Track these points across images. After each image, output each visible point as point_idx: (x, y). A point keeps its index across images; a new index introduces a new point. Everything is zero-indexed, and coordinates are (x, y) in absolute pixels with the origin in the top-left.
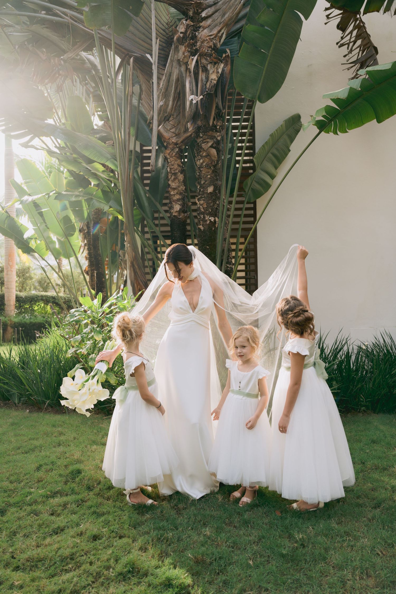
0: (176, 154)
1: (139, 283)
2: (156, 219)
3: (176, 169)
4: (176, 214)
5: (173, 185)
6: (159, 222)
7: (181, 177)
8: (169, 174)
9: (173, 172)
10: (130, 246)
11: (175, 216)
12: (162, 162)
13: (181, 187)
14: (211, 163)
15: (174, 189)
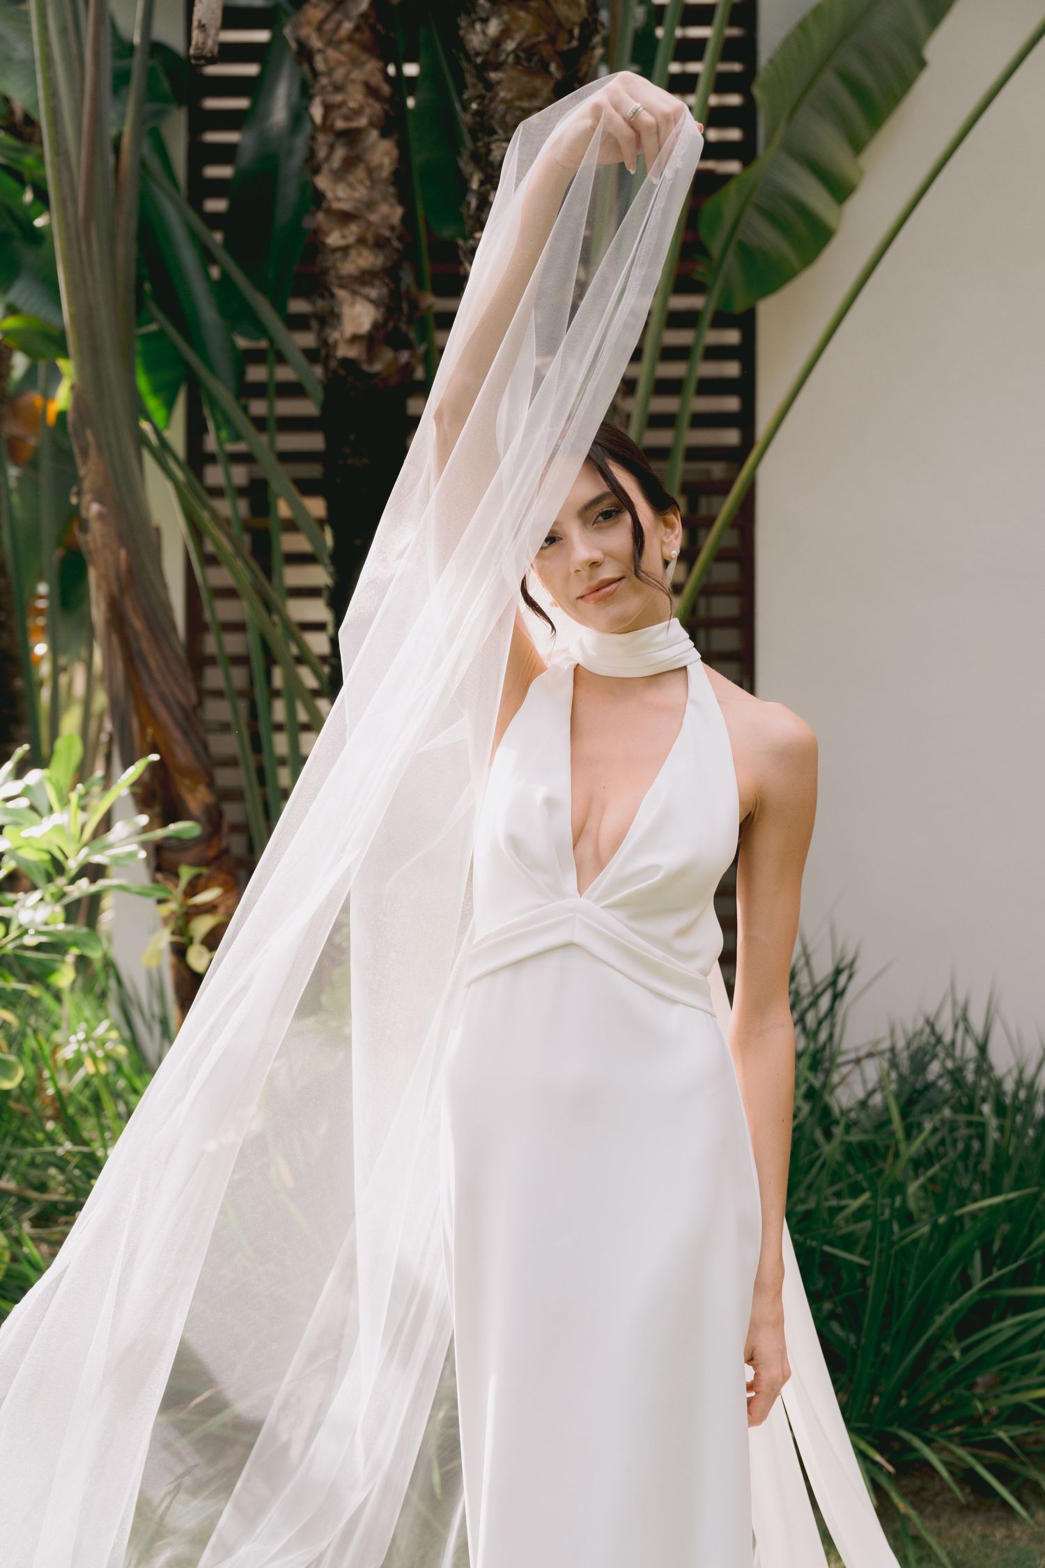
0: (357, 29)
1: (153, 714)
2: (258, 390)
3: (358, 112)
4: (351, 352)
5: (341, 195)
6: (271, 407)
7: (382, 153)
8: (322, 139)
9: (340, 124)
10: (100, 516)
11: (346, 362)
12: (289, 96)
13: (384, 209)
14: (552, 40)
15: (346, 218)
